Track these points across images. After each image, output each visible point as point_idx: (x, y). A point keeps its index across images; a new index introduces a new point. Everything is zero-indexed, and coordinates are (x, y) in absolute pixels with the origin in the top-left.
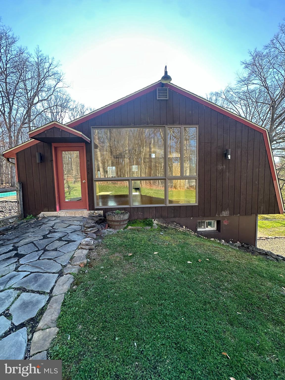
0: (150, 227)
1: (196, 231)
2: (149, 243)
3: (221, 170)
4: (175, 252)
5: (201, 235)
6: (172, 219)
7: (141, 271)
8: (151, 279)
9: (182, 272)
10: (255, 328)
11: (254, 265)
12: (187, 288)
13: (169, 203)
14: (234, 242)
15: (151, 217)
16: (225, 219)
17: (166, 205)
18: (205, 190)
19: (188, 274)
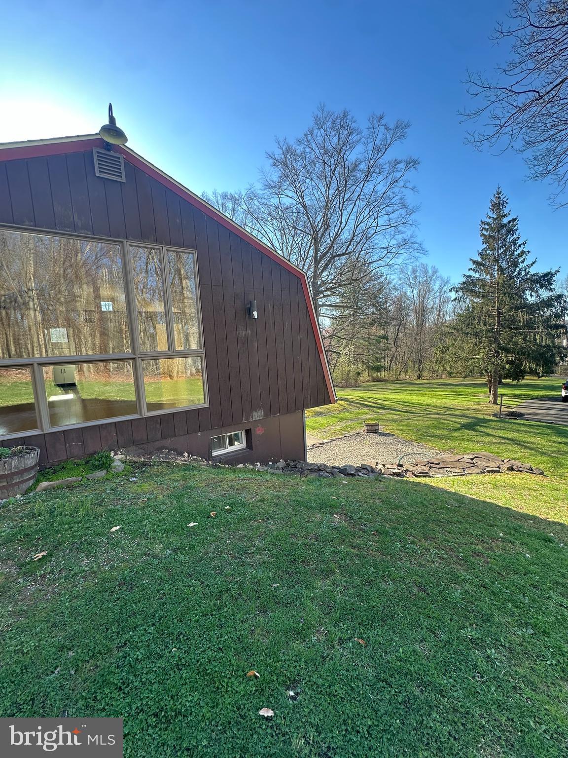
0: (104, 472)
1: (209, 457)
2: (99, 510)
3: (244, 338)
4: (162, 513)
5: (220, 462)
6: (157, 443)
7: (72, 587)
8: (99, 596)
9: (175, 550)
10: (299, 597)
11: (300, 494)
12: (185, 580)
13: (149, 410)
14: (275, 462)
15: (106, 448)
16: (259, 425)
17: (141, 415)
18: (220, 377)
19: (190, 549)
